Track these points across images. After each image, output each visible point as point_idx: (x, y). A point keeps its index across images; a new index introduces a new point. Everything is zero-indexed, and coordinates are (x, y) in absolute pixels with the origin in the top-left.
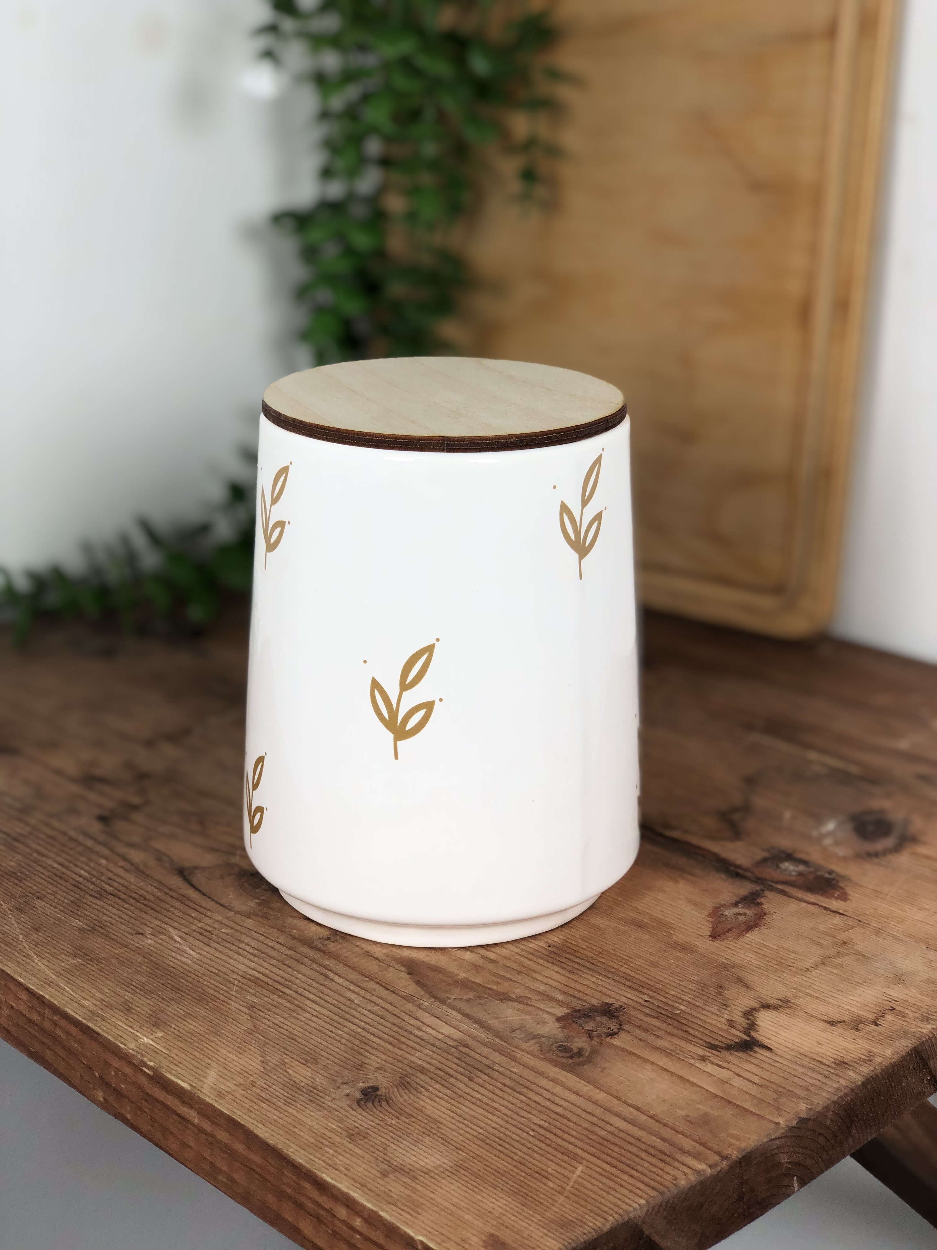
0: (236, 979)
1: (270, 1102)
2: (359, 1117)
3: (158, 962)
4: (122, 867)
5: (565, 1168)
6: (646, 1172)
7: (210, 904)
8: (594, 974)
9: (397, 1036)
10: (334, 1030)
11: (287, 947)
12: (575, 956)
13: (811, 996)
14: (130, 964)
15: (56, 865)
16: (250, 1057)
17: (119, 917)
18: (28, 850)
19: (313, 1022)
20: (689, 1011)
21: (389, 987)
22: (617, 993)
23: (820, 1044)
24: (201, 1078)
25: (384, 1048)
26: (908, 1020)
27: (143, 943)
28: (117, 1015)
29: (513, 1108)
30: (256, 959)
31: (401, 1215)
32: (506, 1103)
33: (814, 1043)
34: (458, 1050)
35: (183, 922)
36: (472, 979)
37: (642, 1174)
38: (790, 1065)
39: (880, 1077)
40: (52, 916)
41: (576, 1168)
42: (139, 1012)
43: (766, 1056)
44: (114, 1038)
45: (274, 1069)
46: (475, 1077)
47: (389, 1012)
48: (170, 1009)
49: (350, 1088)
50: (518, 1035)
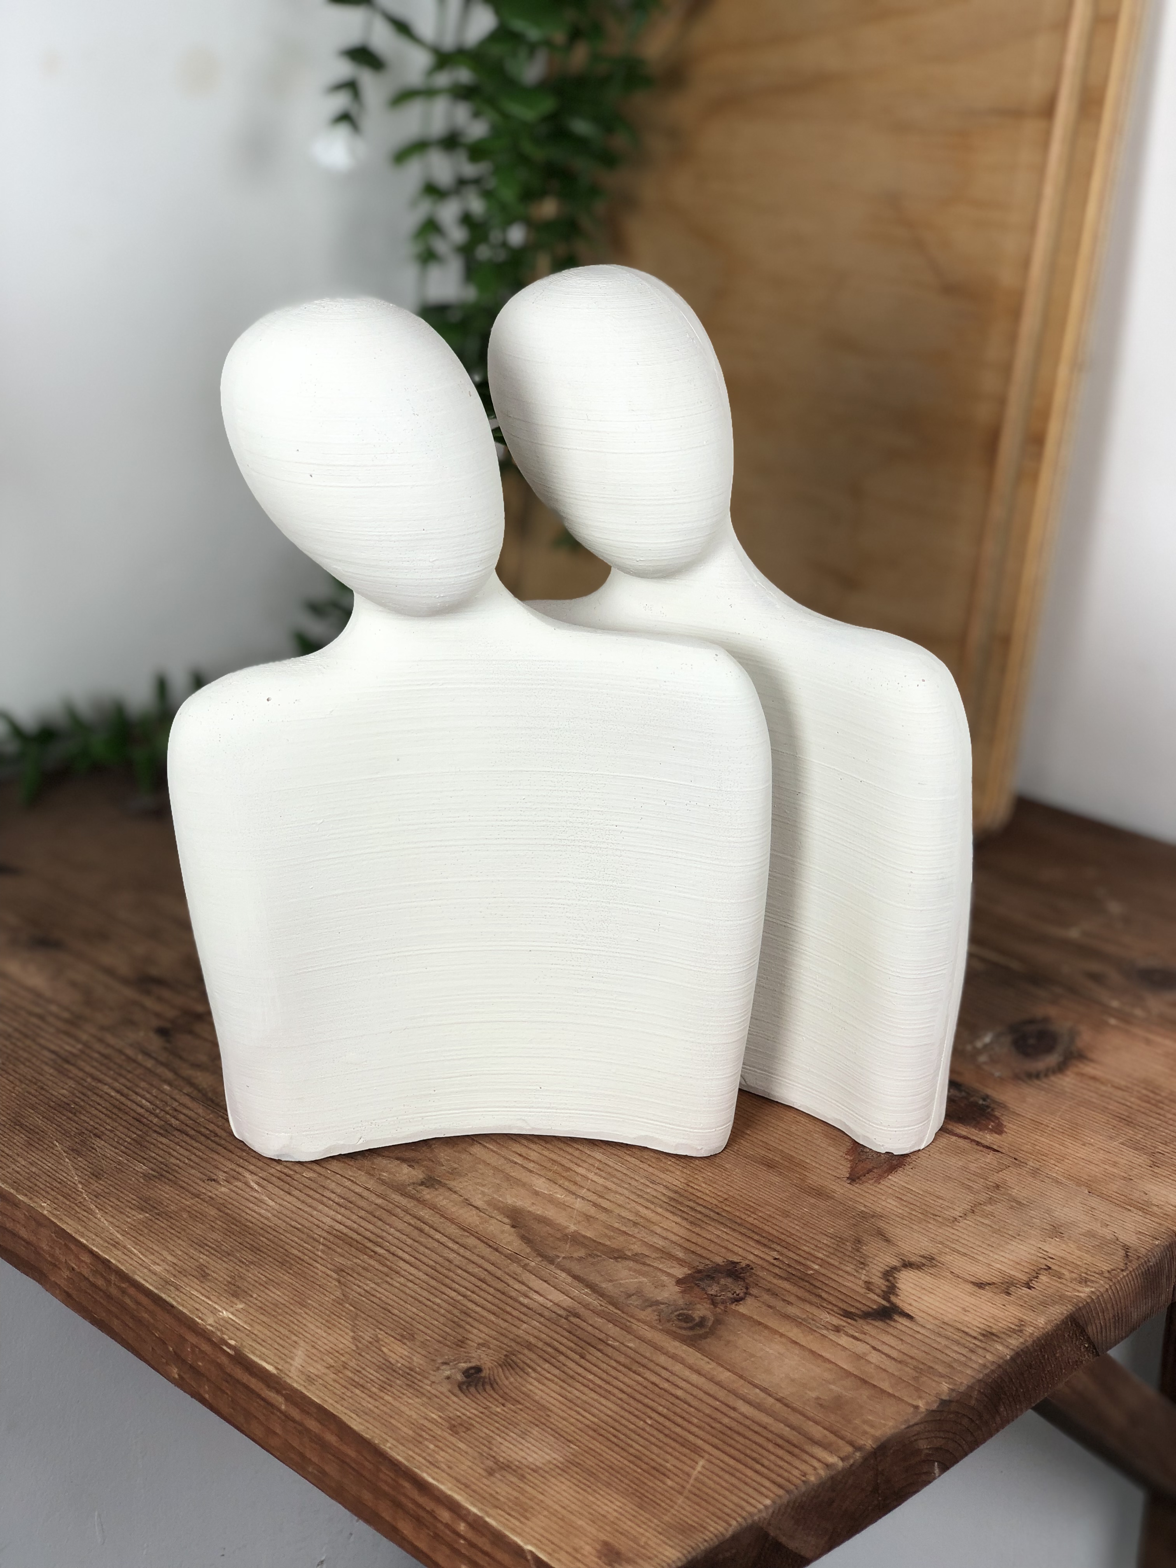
0: (321, 1236)
1: (363, 1387)
2: (461, 1403)
3: (235, 1215)
4: (187, 1094)
5: (684, 1463)
6: (772, 1466)
8: (718, 1227)
9: (501, 1305)
10: (431, 1297)
11: (376, 1195)
12: (698, 1204)
13: (958, 1252)
14: (204, 1219)
15: (113, 1094)
16: (340, 1332)
17: (188, 1159)
18: (81, 1074)
19: (409, 1288)
20: (823, 1271)
21: (491, 1243)
22: (744, 1249)
23: (966, 1311)
24: (289, 1360)
25: (487, 1319)
26: (1065, 1282)
27: (216, 1192)
28: (192, 1284)
29: (629, 1390)
30: (343, 1210)
31: (507, 1520)
32: (621, 1385)
33: (959, 1309)
34: (569, 1321)
36: (583, 1233)
37: (768, 1469)
38: (933, 1337)
39: (1031, 1350)
40: (113, 1159)
41: (697, 1463)
42: (217, 1279)
43: (906, 1326)
44: (190, 1311)
45: (367, 1347)
46: (587, 1354)
47: (492, 1275)
48: (250, 1275)
49: (451, 1369)
50: (635, 1301)
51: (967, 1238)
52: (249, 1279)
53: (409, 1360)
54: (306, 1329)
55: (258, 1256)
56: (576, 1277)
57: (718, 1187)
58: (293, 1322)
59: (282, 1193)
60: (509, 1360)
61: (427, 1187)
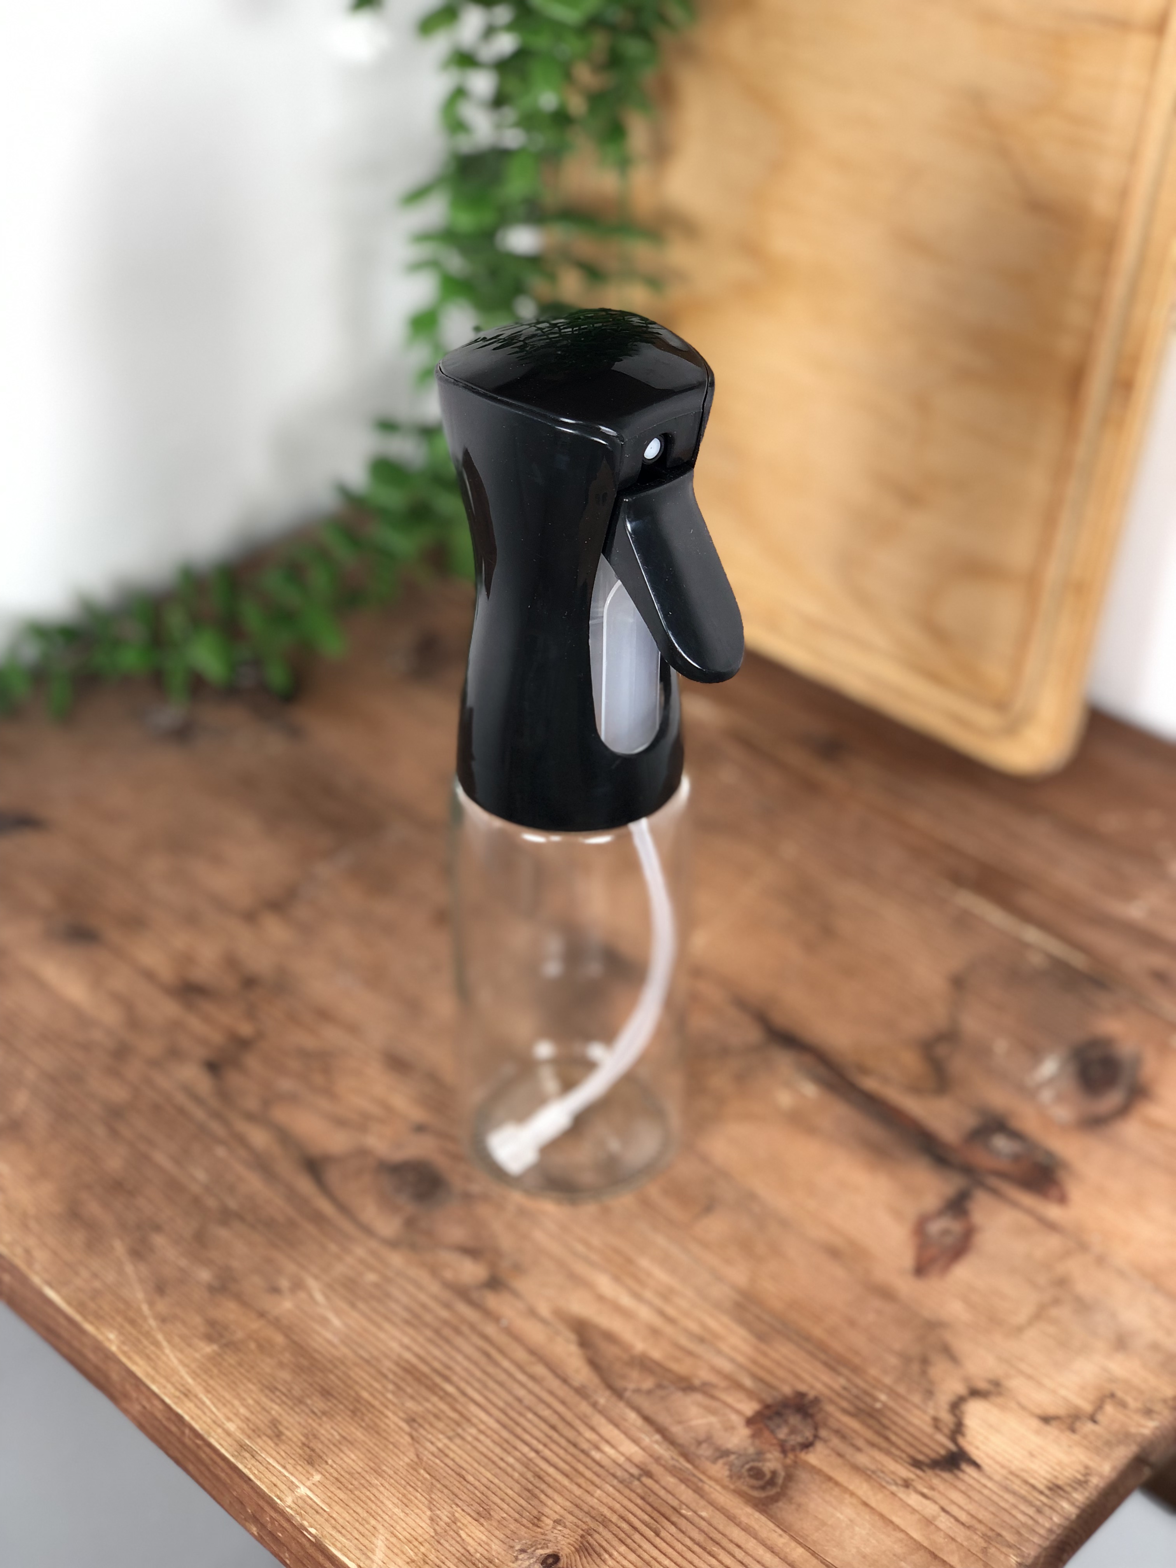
0: (390, 1370)
3: (303, 1343)
4: (241, 1159)
7: (348, 1226)
9: (574, 1463)
10: (504, 1455)
11: (442, 1305)
13: (1024, 1374)
14: (270, 1349)
16: (417, 1511)
18: (134, 1136)
19: (480, 1442)
20: (891, 1404)
21: (559, 1372)
22: (811, 1375)
23: (1033, 1456)
26: (1129, 1413)
27: (281, 1309)
28: (267, 1448)
30: (409, 1329)
33: (1025, 1454)
34: (641, 1482)
35: (322, 1263)
36: (651, 1355)
38: (1001, 1493)
42: (290, 1440)
43: (974, 1478)
44: (268, 1488)
45: (446, 1532)
46: (662, 1530)
47: (562, 1418)
48: (323, 1432)
49: (529, 1558)
50: (705, 1451)
51: (1033, 1354)
52: (323, 1438)
53: (487, 1547)
54: (384, 1508)
55: (330, 1404)
56: (647, 1419)
58: (370, 1499)
59: (347, 1306)
60: (585, 1543)
61: (492, 1291)
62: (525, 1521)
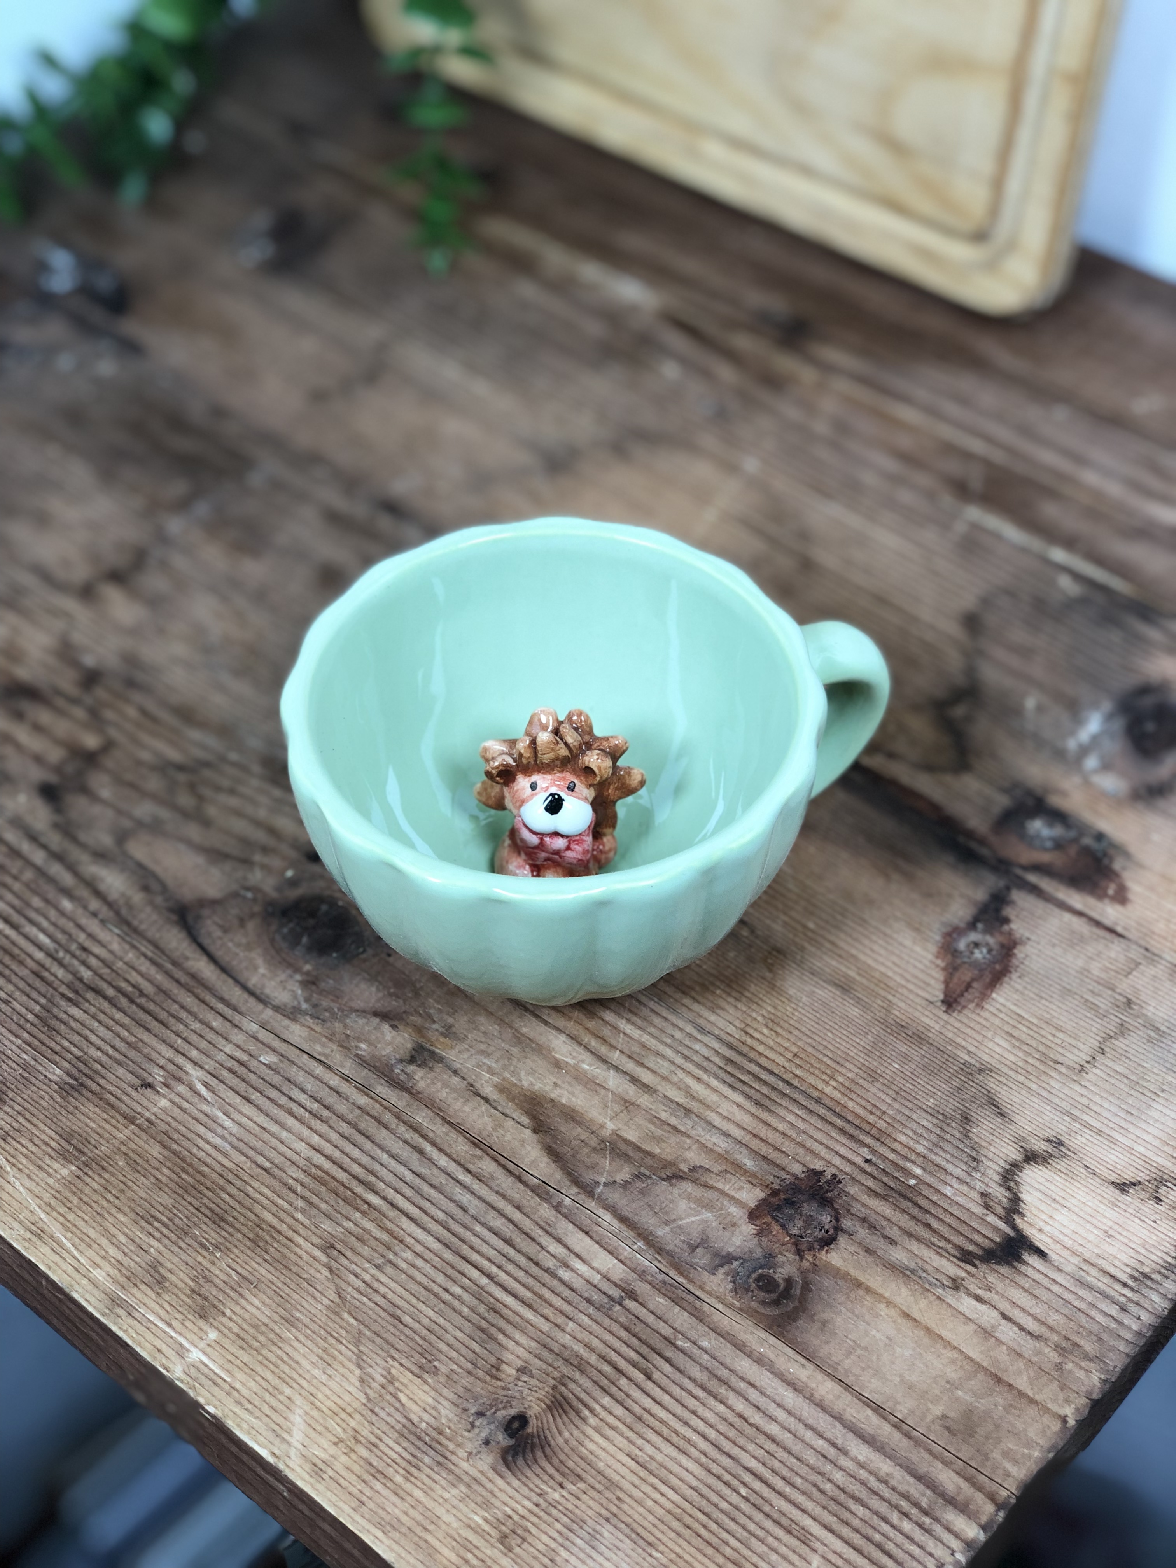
0: (296, 1180)
1: (385, 1476)
2: (510, 1490)
3: (184, 1154)
4: (95, 915)
7: (236, 994)
8: (791, 1107)
9: (538, 1287)
10: (449, 1285)
11: (358, 1088)
12: (761, 1066)
13: (1091, 1128)
14: (146, 1166)
16: (342, 1370)
17: (112, 1047)
19: (418, 1269)
20: (929, 1179)
21: (511, 1166)
22: (827, 1147)
23: (1109, 1236)
24: (286, 1436)
25: (521, 1317)
27: (155, 1109)
28: (146, 1300)
29: (712, 1434)
30: (319, 1126)
32: (701, 1426)
33: (1100, 1233)
34: (624, 1307)
35: (203, 1045)
36: (623, 1134)
38: (1074, 1288)
40: (16, 1058)
41: (810, 1563)
42: (176, 1286)
43: (1039, 1271)
44: (151, 1354)
45: (380, 1396)
46: (654, 1370)
47: (519, 1229)
48: (217, 1272)
49: (489, 1424)
50: (702, 1258)
51: (1099, 1101)
52: (217, 1281)
53: (434, 1413)
54: (301, 1372)
55: (223, 1233)
56: (623, 1220)
57: (784, 1033)
58: (282, 1360)
59: (238, 1100)
60: (559, 1397)
61: (419, 1066)
62: (480, 1373)
